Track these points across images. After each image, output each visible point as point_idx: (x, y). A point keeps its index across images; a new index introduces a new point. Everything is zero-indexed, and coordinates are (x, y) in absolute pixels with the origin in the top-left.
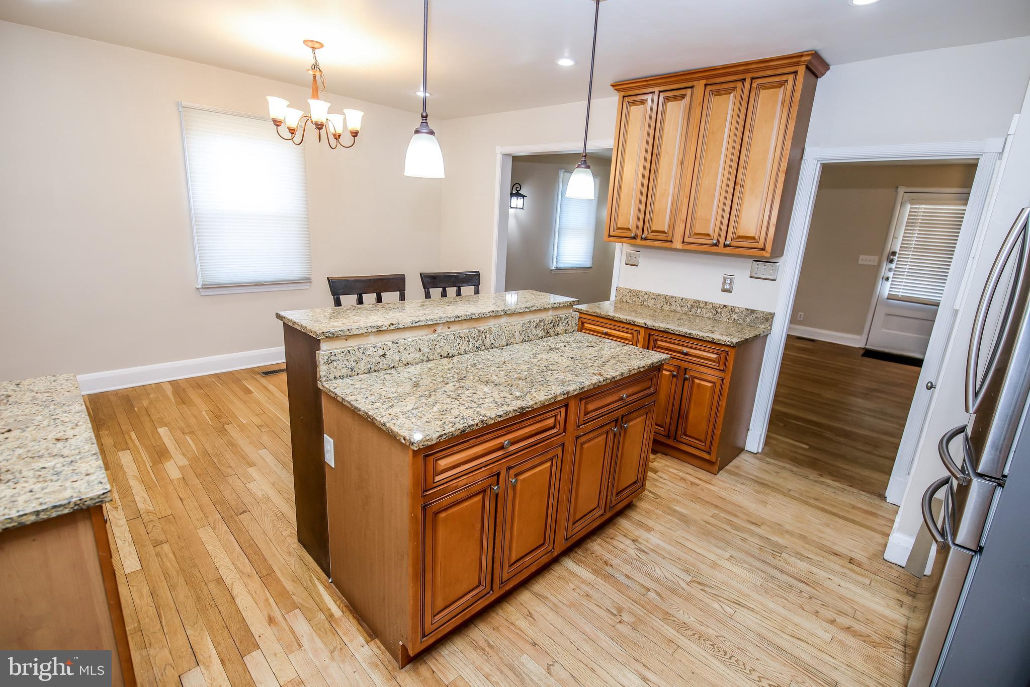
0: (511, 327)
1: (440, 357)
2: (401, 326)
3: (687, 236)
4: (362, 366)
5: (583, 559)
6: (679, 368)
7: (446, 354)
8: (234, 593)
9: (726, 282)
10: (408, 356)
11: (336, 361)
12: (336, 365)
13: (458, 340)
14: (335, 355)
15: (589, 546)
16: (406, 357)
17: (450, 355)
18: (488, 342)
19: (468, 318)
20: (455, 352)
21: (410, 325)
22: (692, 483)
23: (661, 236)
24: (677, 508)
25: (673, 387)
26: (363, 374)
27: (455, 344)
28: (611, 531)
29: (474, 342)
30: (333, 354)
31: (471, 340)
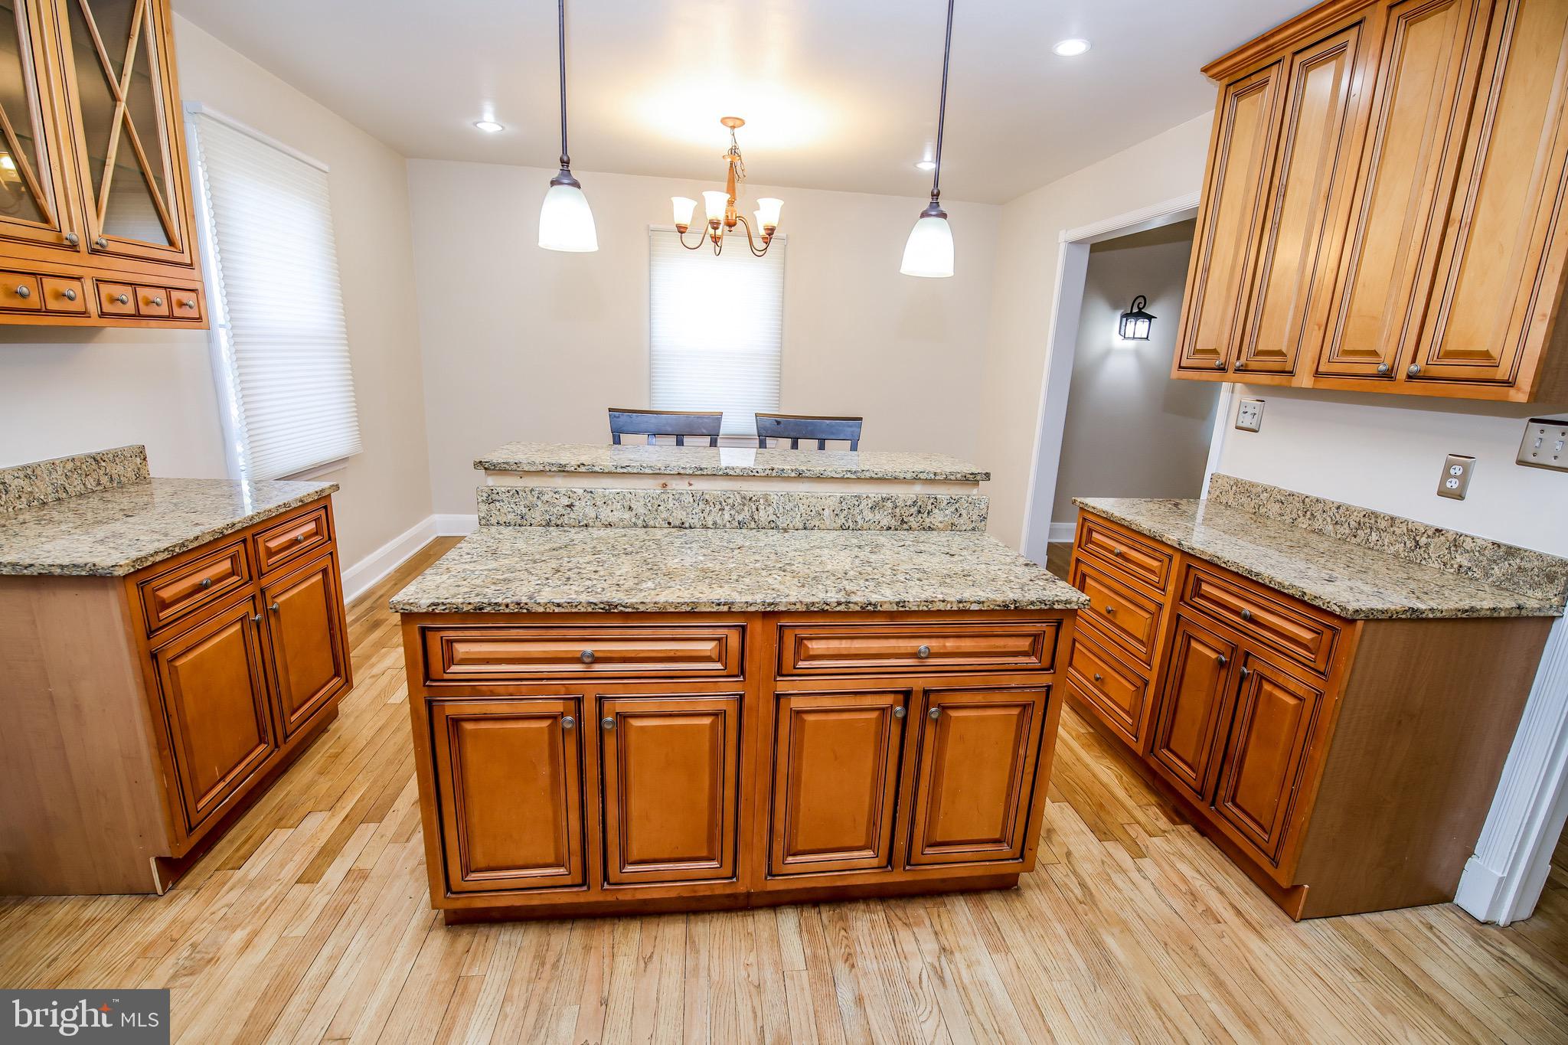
0: (814, 501)
1: (667, 525)
2: (597, 469)
3: (1324, 359)
4: (537, 515)
5: (819, 929)
6: (1234, 648)
7: (678, 523)
9: (1452, 472)
10: (610, 514)
11: (499, 501)
12: (499, 507)
13: (702, 506)
14: (498, 493)
15: (851, 915)
16: (605, 514)
17: (687, 525)
18: (763, 516)
19: (720, 473)
20: (695, 521)
21: (613, 470)
22: (1208, 912)
23: (1273, 362)
24: (1111, 942)
25: (1220, 688)
26: (539, 526)
27: (697, 510)
28: (922, 912)
29: (733, 512)
30: (495, 491)
31: (727, 508)
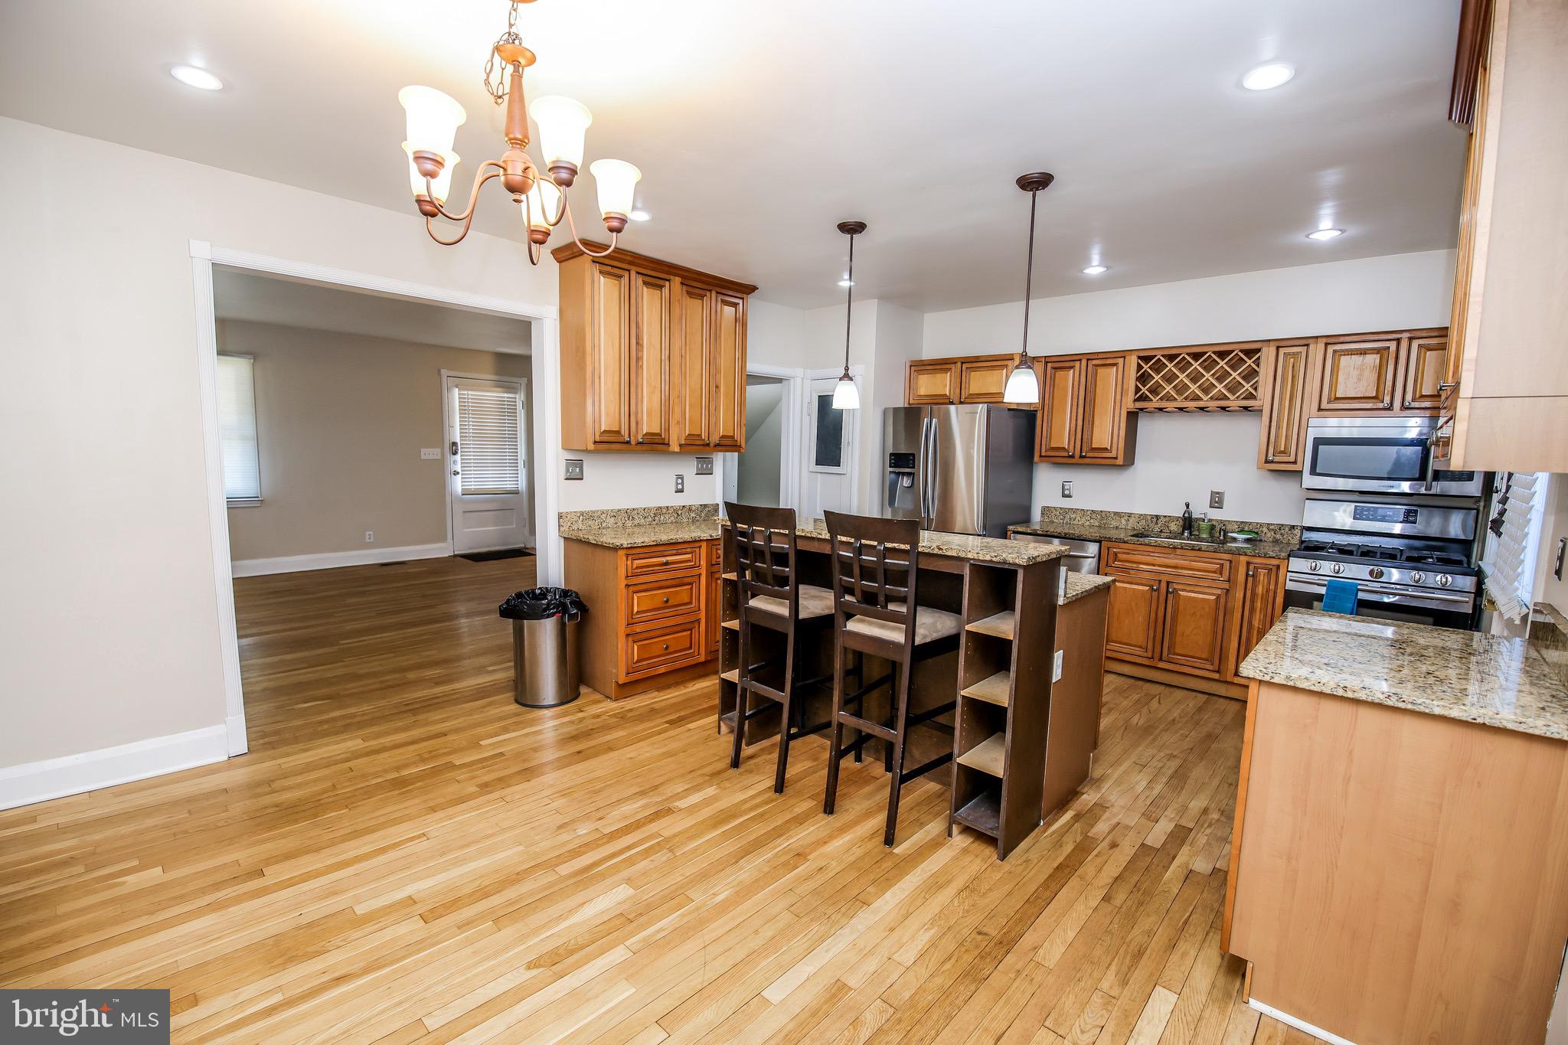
3: (683, 438)
8: (1110, 881)
9: (678, 481)
23: (657, 440)
